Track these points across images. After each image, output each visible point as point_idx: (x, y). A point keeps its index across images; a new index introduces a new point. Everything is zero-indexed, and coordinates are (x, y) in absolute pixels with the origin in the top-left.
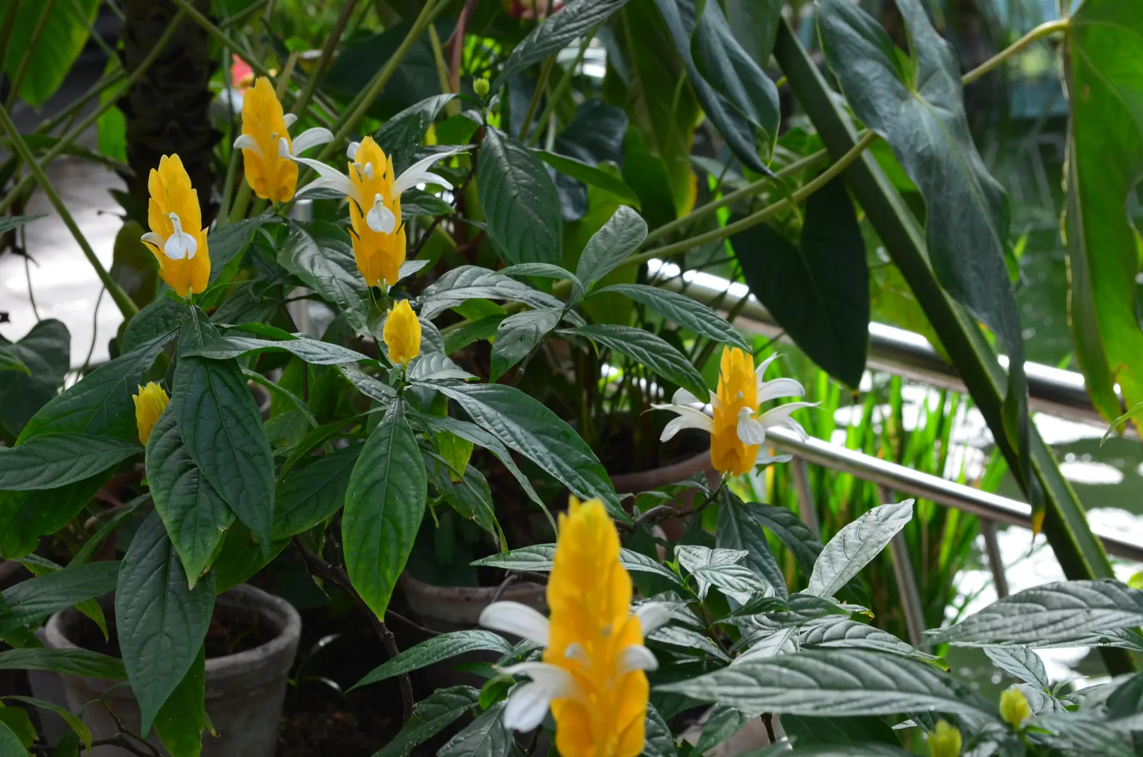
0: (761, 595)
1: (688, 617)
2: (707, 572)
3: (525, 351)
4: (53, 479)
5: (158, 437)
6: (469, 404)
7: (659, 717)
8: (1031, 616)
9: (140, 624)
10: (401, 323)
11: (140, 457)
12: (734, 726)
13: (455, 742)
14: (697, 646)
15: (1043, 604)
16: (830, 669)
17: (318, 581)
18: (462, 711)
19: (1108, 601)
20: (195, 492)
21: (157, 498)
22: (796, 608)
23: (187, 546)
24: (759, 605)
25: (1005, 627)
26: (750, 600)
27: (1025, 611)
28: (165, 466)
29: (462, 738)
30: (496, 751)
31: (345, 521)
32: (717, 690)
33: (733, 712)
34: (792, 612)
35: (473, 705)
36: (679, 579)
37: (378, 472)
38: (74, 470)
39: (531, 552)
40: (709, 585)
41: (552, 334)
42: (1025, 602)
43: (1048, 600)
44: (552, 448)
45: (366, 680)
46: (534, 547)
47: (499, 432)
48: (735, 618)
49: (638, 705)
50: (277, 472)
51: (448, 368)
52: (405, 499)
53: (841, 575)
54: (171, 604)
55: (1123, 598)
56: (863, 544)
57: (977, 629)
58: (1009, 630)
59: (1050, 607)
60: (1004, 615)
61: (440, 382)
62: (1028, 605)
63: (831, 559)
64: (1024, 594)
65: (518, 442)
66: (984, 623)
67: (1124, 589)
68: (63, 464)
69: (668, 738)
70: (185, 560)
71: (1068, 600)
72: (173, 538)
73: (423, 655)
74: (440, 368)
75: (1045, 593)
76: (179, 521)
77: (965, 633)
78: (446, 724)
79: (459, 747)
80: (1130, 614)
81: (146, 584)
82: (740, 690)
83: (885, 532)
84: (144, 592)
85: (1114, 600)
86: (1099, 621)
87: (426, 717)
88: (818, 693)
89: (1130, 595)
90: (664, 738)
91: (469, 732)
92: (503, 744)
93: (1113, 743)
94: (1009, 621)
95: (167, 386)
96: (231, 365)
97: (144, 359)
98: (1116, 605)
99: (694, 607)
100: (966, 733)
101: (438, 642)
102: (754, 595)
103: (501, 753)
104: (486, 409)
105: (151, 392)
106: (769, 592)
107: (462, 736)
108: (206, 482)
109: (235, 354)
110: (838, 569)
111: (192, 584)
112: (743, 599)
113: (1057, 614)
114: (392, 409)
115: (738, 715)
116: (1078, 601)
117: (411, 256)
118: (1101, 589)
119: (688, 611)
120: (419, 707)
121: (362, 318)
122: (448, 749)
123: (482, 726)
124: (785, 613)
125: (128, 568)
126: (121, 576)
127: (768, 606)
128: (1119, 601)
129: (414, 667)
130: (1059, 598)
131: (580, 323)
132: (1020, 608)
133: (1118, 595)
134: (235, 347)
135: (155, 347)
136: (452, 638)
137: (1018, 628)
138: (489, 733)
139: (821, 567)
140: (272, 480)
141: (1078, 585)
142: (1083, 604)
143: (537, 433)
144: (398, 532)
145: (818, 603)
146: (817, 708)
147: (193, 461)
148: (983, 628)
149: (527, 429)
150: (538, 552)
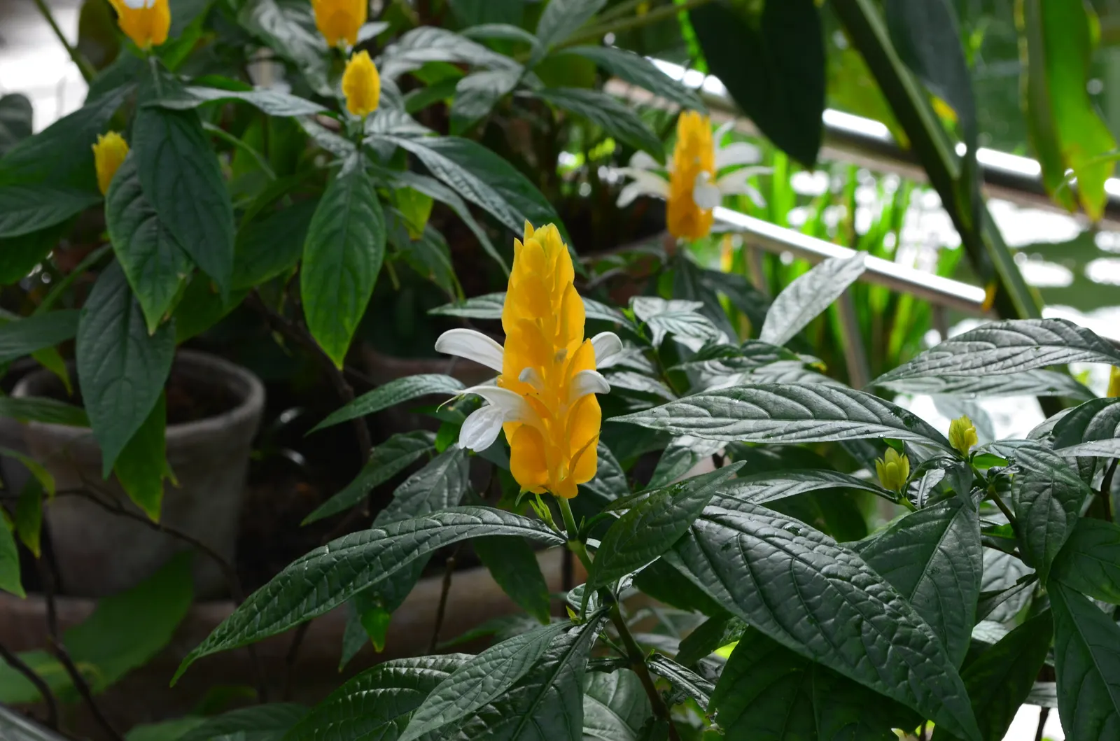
0: (715, 341)
1: (643, 364)
2: (662, 320)
3: (484, 110)
4: (13, 227)
5: (117, 186)
6: (429, 157)
7: (613, 458)
8: (981, 353)
9: (102, 369)
10: (360, 75)
11: (101, 206)
12: (686, 465)
13: (412, 482)
14: (651, 391)
15: (992, 342)
16: (781, 399)
17: (279, 339)
18: (418, 454)
19: (1057, 338)
20: (156, 240)
21: (117, 245)
22: (749, 354)
23: (147, 291)
24: (710, 352)
25: (955, 364)
26: (703, 347)
27: (975, 349)
28: (126, 214)
29: (419, 478)
30: (452, 490)
31: (304, 270)
32: (669, 421)
33: (685, 453)
34: (745, 359)
35: (429, 449)
36: (634, 327)
37: (337, 223)
38: (36, 218)
39: (488, 300)
40: (664, 332)
41: (510, 94)
42: (975, 340)
43: (998, 338)
44: (509, 200)
45: (324, 424)
46: (491, 296)
47: (457, 183)
48: (690, 365)
49: (590, 430)
50: (237, 224)
51: (408, 123)
52: (364, 248)
53: (794, 324)
54: (132, 350)
55: (1072, 335)
56: (816, 295)
57: (927, 367)
58: (959, 367)
59: (999, 345)
60: (954, 353)
61: (399, 135)
62: (978, 343)
63: (784, 309)
64: (974, 333)
65: (476, 194)
66: (935, 361)
67: (1073, 327)
68: (24, 213)
69: (622, 478)
70: (146, 305)
71: (1017, 338)
72: (133, 284)
73: (381, 398)
74: (399, 123)
75: (995, 331)
76: (139, 268)
77: (915, 370)
78: (402, 467)
79: (415, 487)
80: (1078, 351)
81: (107, 330)
82: (693, 421)
83: (838, 283)
84: (106, 338)
85: (1063, 337)
86: (1048, 357)
87: (383, 461)
88: (769, 423)
89: (1078, 332)
90: (616, 478)
91: (425, 472)
92: (459, 484)
93: (1058, 468)
94: (959, 358)
95: (128, 137)
96: (190, 116)
97: (104, 110)
98: (1064, 342)
99: (648, 353)
100: (914, 462)
101: (396, 386)
102: (708, 341)
103: (456, 492)
104: (444, 161)
105: (111, 141)
106: (723, 340)
107: (418, 476)
108: (166, 230)
109: (194, 104)
110: (791, 317)
111: (152, 330)
112: (696, 345)
113: (1007, 352)
114: (350, 162)
115: (690, 454)
116: (1027, 338)
117: (371, 19)
118: (1049, 327)
119: (642, 359)
120: (376, 451)
121: (322, 78)
122: (405, 488)
123: (438, 466)
124: (738, 359)
125: (89, 315)
126: (82, 322)
127: (721, 352)
128: (1067, 338)
129: (372, 409)
130: (1008, 336)
131: (538, 86)
132: (969, 346)
133: (1067, 332)
134: (194, 97)
135: (115, 99)
136: (409, 382)
137: (968, 365)
138: (446, 473)
139: (774, 316)
140: (232, 232)
141: (1027, 324)
142: (1033, 341)
143: (495, 186)
144: (356, 280)
145: (770, 349)
146: (768, 436)
147: (152, 210)
148: (933, 366)
149: (485, 181)
150: (496, 301)
